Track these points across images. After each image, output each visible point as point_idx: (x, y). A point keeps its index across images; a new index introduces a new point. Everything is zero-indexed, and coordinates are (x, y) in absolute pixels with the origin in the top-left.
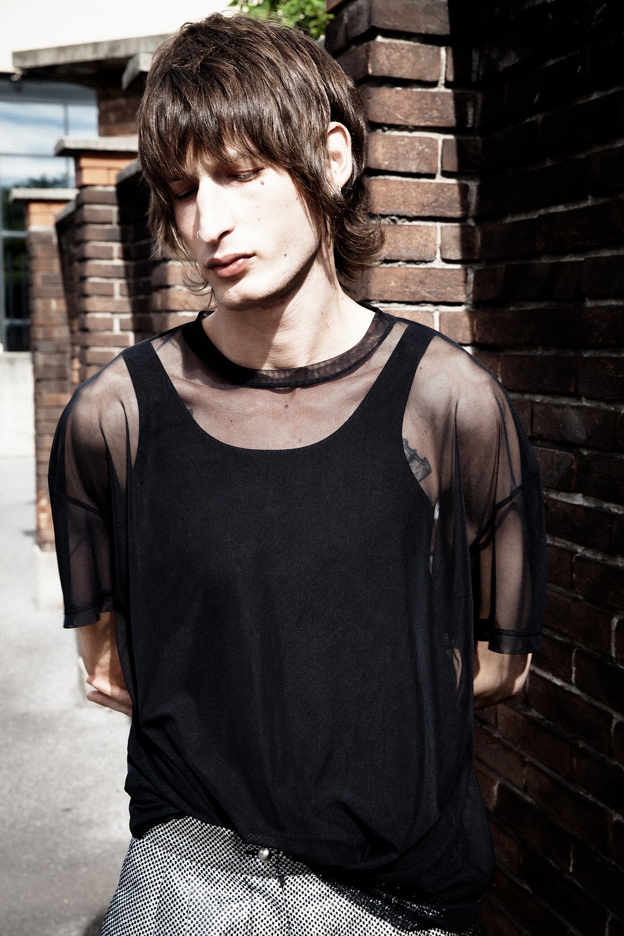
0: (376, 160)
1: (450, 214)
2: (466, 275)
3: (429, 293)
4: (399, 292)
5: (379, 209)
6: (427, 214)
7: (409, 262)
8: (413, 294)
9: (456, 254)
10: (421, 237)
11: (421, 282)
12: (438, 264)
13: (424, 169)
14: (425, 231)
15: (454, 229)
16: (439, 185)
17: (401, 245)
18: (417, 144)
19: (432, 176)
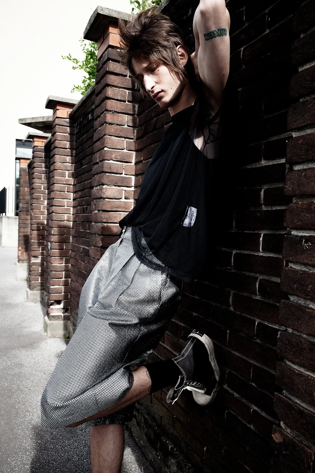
0: (108, 95)
1: (130, 113)
2: (134, 131)
3: (123, 134)
4: (114, 133)
5: (109, 109)
6: (123, 112)
7: (117, 125)
8: (119, 134)
9: (131, 124)
10: (121, 118)
11: (121, 131)
12: (126, 126)
13: (123, 99)
14: (122, 116)
15: (130, 117)
16: (127, 104)
17: (115, 120)
18: (121, 92)
19: (125, 101)
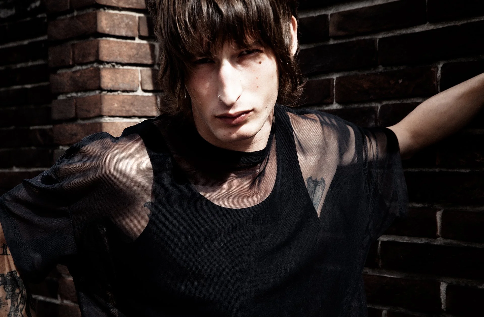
0: (102, 27)
1: (146, 62)
2: (156, 99)
3: (137, 110)
4: (120, 111)
5: (105, 59)
6: (133, 62)
7: (124, 91)
8: (128, 111)
9: (149, 87)
10: (131, 76)
11: (132, 104)
12: (140, 93)
13: (130, 34)
14: (132, 72)
15: (147, 71)
16: (139, 44)
17: (120, 81)
18: (125, 19)
19: (133, 38)
